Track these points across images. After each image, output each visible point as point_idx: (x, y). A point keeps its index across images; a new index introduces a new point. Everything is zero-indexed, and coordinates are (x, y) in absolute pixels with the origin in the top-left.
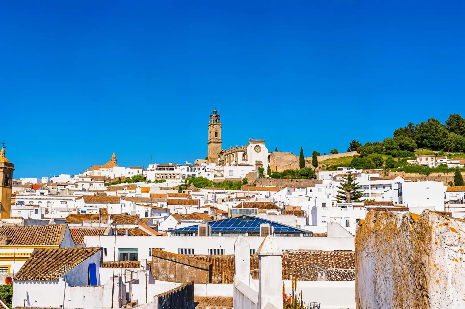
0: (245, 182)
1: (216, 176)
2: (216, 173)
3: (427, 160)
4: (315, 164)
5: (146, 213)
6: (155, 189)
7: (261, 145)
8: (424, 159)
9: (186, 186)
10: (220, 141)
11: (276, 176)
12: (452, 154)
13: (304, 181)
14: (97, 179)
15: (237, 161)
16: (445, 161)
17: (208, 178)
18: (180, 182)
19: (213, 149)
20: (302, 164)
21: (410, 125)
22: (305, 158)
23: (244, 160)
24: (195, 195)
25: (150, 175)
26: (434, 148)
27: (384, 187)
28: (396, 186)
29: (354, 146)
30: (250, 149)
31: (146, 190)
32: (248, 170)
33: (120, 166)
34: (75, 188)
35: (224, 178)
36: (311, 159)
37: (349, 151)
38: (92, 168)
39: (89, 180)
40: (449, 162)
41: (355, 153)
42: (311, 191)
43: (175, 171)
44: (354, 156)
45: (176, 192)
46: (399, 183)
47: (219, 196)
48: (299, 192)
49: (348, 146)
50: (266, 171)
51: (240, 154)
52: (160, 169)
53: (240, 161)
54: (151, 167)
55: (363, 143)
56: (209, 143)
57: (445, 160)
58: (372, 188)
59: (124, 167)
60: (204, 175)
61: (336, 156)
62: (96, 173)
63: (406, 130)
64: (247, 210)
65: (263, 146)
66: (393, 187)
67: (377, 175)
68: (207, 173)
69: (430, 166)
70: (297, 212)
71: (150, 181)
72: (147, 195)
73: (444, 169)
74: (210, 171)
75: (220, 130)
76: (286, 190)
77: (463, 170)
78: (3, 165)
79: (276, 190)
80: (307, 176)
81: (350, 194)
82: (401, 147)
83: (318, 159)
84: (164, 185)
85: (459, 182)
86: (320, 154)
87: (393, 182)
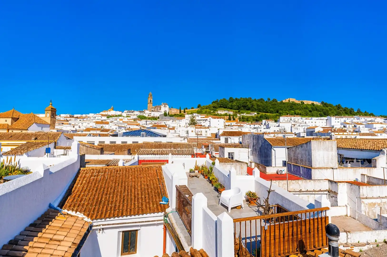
0: (159, 118)
1: (149, 115)
4: (185, 112)
6: (126, 120)
7: (167, 105)
8: (220, 111)
9: (137, 119)
11: (172, 116)
12: (230, 110)
13: (179, 118)
14: (103, 115)
15: (157, 110)
17: (145, 116)
18: (135, 117)
19: (150, 106)
20: (180, 112)
21: (217, 100)
22: (181, 110)
24: (139, 122)
25: (124, 115)
26: (224, 108)
27: (205, 120)
29: (199, 106)
30: (162, 107)
31: (122, 120)
32: (160, 113)
33: (114, 110)
34: (94, 119)
35: (151, 116)
36: (183, 110)
38: (102, 111)
42: (181, 121)
43: (134, 113)
45: (133, 121)
46: (210, 119)
47: (148, 123)
48: (177, 121)
49: (197, 107)
50: (167, 114)
51: (159, 108)
52: (128, 112)
53: (159, 110)
54: (125, 111)
55: (202, 105)
56: (148, 104)
57: (227, 112)
58: (201, 121)
61: (193, 110)
62: (104, 113)
63: (216, 102)
64: (154, 128)
66: (208, 121)
67: (204, 116)
69: (222, 114)
70: (173, 128)
71: (124, 117)
72: (121, 122)
73: (226, 115)
74: (147, 113)
75: (152, 100)
76: (171, 121)
77: (231, 115)
78: (50, 109)
79: (169, 121)
80: (181, 116)
81: (193, 123)
82: (214, 107)
83: (186, 110)
84: (129, 118)
85: (230, 119)
86: (187, 109)
87: (208, 119)
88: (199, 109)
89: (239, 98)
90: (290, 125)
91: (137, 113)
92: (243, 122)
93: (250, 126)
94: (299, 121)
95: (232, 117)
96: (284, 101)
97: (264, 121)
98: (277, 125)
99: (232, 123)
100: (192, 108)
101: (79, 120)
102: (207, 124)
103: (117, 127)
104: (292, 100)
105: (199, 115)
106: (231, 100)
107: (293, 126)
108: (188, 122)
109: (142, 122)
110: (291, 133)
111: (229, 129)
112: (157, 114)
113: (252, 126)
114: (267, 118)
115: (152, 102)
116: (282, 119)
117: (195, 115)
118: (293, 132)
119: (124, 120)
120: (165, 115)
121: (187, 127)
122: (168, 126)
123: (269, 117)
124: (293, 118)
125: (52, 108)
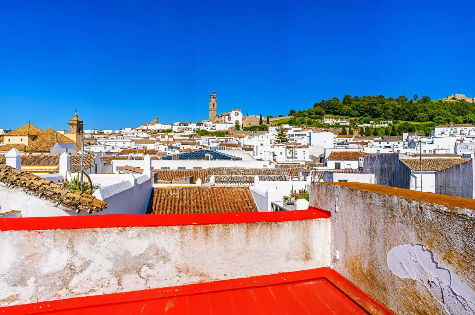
0: (227, 133)
1: (211, 129)
2: (211, 127)
3: (329, 121)
4: (268, 123)
5: (165, 149)
6: (177, 136)
8: (328, 120)
9: (195, 135)
10: (216, 109)
11: (246, 129)
12: (344, 117)
13: (260, 132)
14: (143, 130)
15: (225, 121)
16: (338, 121)
17: (207, 130)
18: (191, 132)
19: (212, 114)
20: (261, 122)
21: (323, 101)
22: (263, 119)
23: (229, 120)
25: (175, 129)
27: (302, 136)
28: (309, 135)
29: (292, 113)
30: (233, 114)
31: (172, 137)
32: (229, 126)
34: (132, 135)
35: (216, 131)
36: (266, 120)
37: (289, 115)
39: (141, 131)
40: (341, 122)
41: (292, 117)
42: (262, 137)
43: (189, 126)
44: (291, 118)
45: (188, 138)
46: (310, 133)
47: (211, 140)
49: (289, 113)
50: (241, 127)
51: (227, 117)
52: (180, 125)
53: (227, 121)
54: (176, 124)
55: (297, 111)
56: (210, 111)
57: (340, 121)
58: (296, 136)
59: (161, 124)
60: (205, 128)
61: (281, 118)
62: (145, 127)
63: (321, 104)
64: (221, 148)
65: (240, 113)
66: (307, 136)
67: (300, 129)
68: (207, 128)
69: (331, 124)
70: (251, 149)
71: (175, 132)
72: (171, 139)
73: (338, 126)
74: (208, 126)
75: (216, 103)
76: (247, 137)
77: (347, 126)
78: (76, 122)
79: (243, 137)
80: (263, 129)
81: (282, 139)
82: (317, 113)
83: (270, 120)
84: (182, 134)
85: (344, 133)
86: (271, 117)
87: (307, 133)
88: (291, 117)
89: (360, 96)
90: (453, 140)
91: (193, 126)
92: (368, 137)
93: (380, 143)
94: (471, 134)
95: (347, 129)
96: (444, 100)
97: (405, 135)
98: (430, 140)
99: (348, 139)
100: (280, 116)
101: (110, 138)
102: (304, 141)
103: (167, 147)
104: (460, 97)
105: (291, 127)
106: (347, 100)
107: (459, 142)
108: (274, 138)
109: (203, 141)
110: (456, 154)
111: (341, 149)
112: (223, 127)
113: (384, 144)
114: (411, 130)
115: (215, 107)
116: (438, 130)
117: (285, 126)
118: (459, 153)
119: (175, 137)
120: (237, 127)
121: (273, 147)
122: (242, 145)
123: (414, 129)
124: (459, 129)
125: (78, 121)
